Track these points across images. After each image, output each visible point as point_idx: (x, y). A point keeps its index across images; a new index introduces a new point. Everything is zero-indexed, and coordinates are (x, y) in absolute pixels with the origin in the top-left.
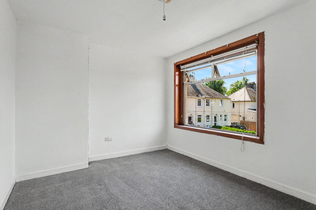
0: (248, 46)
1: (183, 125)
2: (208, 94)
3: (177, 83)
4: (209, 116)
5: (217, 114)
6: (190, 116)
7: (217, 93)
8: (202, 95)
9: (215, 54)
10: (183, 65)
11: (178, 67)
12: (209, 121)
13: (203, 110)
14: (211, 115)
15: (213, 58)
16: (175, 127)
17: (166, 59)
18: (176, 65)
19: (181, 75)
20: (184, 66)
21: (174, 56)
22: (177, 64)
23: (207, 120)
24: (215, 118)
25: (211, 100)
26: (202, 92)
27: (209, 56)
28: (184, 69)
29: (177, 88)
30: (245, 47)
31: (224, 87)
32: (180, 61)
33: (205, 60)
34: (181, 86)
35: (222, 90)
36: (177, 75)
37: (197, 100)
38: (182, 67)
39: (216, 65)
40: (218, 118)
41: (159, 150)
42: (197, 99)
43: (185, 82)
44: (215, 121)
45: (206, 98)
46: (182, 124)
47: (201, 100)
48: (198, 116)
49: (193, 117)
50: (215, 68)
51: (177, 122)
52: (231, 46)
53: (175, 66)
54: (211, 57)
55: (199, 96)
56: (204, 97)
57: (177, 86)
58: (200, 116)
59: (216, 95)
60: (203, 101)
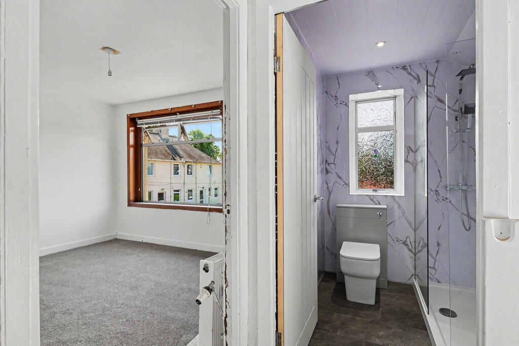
0: (214, 111)
1: (142, 202)
2: (190, 156)
3: (132, 142)
4: (192, 190)
5: (203, 188)
6: (161, 192)
7: (204, 155)
8: (181, 157)
9: (181, 113)
10: (141, 118)
11: (133, 120)
12: (192, 199)
13: (183, 182)
14: (195, 189)
15: (179, 116)
16: (129, 205)
17: (114, 107)
18: (130, 117)
19: (138, 133)
20: (142, 120)
21: (125, 104)
22: (132, 117)
23: (190, 197)
24: (201, 192)
25: (194, 165)
26: (181, 153)
27: (175, 114)
28: (142, 124)
29: (132, 150)
30: (211, 111)
31: (215, 146)
32: (135, 113)
33: (169, 117)
34: (138, 147)
35: (212, 151)
36: (132, 131)
37: (173, 166)
38: (139, 122)
39: (184, 125)
40: (206, 193)
41: (104, 242)
42: (172, 164)
43: (143, 143)
44: (202, 197)
45: (186, 162)
46: (140, 200)
47: (179, 166)
48: (175, 191)
49: (166, 194)
50: (182, 128)
51: (132, 198)
52: (197, 107)
53: (129, 120)
54: (176, 115)
55: (175, 158)
56: (183, 160)
57: (131, 147)
58: (178, 191)
59: (202, 158)
60: (182, 167)
